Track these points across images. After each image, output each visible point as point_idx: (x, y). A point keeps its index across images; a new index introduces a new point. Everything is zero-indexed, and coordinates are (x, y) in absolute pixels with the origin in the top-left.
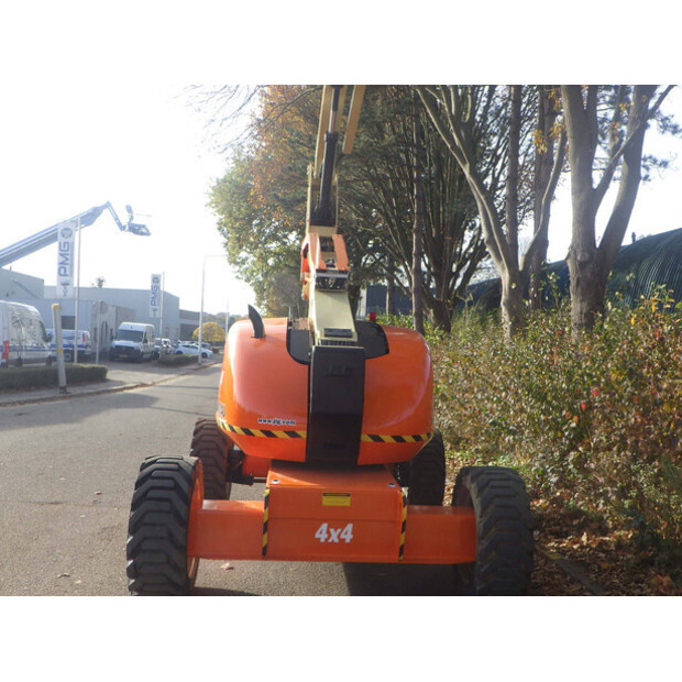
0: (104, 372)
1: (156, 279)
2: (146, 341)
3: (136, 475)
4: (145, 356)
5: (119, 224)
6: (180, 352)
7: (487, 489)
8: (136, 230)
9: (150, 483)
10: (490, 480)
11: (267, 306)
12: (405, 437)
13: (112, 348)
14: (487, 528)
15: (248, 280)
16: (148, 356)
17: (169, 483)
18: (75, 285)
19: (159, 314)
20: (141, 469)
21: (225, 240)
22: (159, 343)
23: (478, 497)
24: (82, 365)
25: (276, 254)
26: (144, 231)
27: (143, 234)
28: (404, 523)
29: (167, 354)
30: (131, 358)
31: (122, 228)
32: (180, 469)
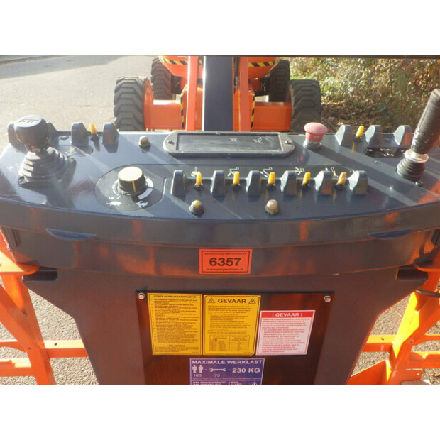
3: (114, 86)
7: (299, 92)
9: (121, 90)
10: (302, 86)
12: (259, 64)
14: (296, 112)
17: (132, 91)
20: (117, 83)
23: (294, 95)
28: (253, 110)
32: (136, 83)
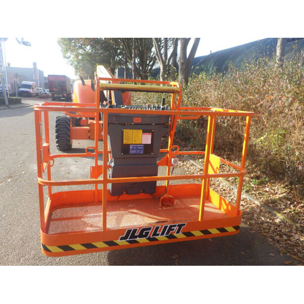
0: (20, 100)
1: (35, 64)
2: (33, 89)
3: (55, 119)
4: (33, 95)
5: (18, 41)
6: (46, 93)
8: (25, 43)
9: (60, 121)
11: (79, 75)
13: (20, 91)
15: (72, 65)
16: (35, 94)
18: (5, 66)
19: (38, 78)
21: (61, 49)
22: (38, 90)
24: (11, 97)
25: (82, 55)
26: (28, 44)
27: (28, 45)
29: (41, 94)
30: (28, 95)
31: (20, 43)
